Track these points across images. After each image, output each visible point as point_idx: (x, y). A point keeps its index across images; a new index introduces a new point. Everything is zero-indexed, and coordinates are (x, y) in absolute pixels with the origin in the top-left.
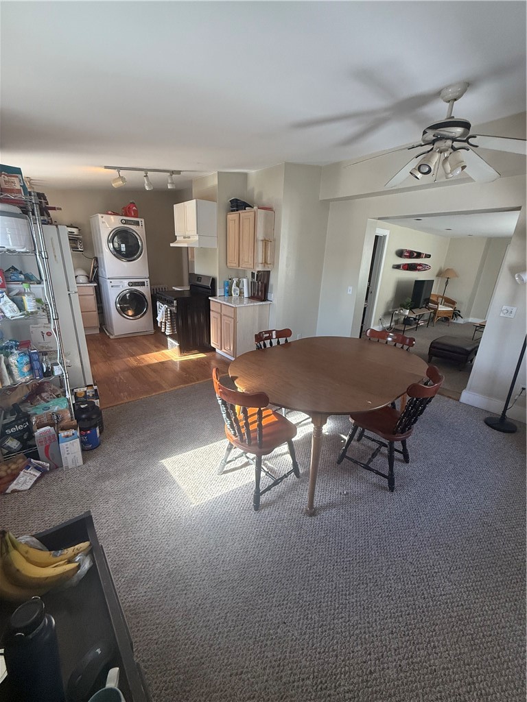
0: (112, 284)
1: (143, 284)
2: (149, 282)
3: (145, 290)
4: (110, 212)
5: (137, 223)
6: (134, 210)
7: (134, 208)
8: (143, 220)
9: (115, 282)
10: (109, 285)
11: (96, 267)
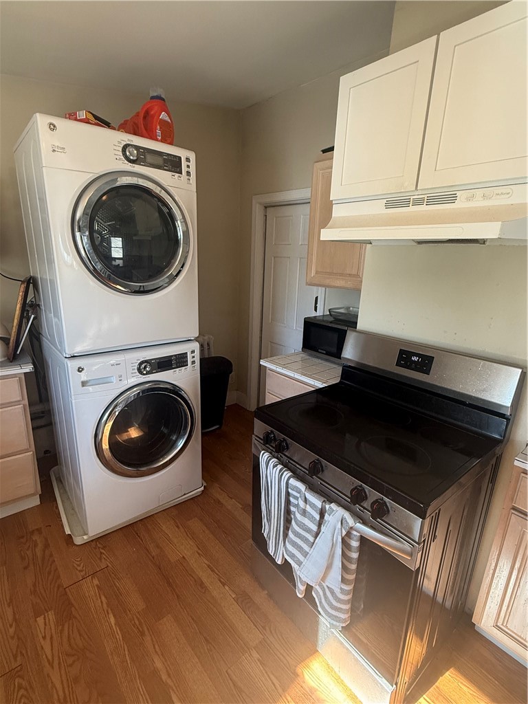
0: (83, 376)
1: (179, 361)
2: (197, 354)
3: (186, 379)
4: (82, 114)
5: (173, 165)
6: (163, 122)
7: (163, 116)
8: (192, 156)
9: (94, 367)
10: (74, 379)
11: (31, 308)
